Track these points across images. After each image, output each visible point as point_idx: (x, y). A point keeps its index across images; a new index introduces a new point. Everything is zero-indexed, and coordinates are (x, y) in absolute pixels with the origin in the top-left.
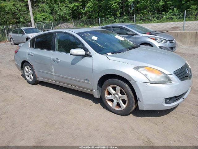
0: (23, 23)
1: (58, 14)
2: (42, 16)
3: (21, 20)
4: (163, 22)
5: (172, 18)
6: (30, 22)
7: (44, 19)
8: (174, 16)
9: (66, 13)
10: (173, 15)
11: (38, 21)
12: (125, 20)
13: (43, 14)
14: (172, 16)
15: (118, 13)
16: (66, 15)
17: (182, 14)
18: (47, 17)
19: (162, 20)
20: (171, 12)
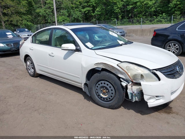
0: (50, 23)
1: (73, 17)
2: (63, 18)
3: (49, 21)
4: (153, 24)
5: (161, 21)
6: (55, 22)
7: (63, 21)
8: (163, 20)
9: (79, 16)
10: (163, 18)
11: (60, 22)
12: (125, 22)
13: (63, 17)
14: (161, 20)
15: (120, 16)
16: (79, 18)
17: (169, 18)
18: (65, 19)
19: (153, 22)
20: (161, 17)
